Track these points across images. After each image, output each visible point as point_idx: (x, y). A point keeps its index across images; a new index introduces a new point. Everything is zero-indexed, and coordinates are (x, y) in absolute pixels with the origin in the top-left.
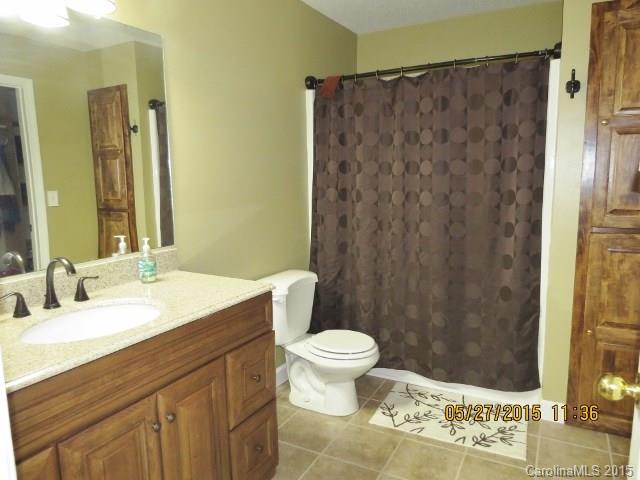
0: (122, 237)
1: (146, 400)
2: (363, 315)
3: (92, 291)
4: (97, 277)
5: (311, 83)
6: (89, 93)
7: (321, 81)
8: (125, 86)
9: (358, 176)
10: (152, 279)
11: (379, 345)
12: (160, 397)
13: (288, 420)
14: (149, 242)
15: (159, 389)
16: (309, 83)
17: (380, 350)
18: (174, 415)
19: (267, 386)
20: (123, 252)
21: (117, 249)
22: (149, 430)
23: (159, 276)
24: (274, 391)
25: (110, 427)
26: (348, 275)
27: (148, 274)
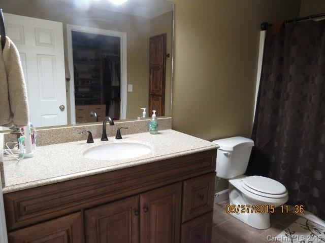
0: (144, 109)
1: (132, 198)
2: (282, 170)
3: (125, 134)
4: (127, 128)
5: (265, 26)
6: (151, 38)
7: (271, 25)
8: (166, 34)
9: (289, 84)
10: (154, 132)
11: (289, 192)
12: (141, 197)
13: (224, 222)
14: (156, 113)
15: (142, 193)
16: (263, 26)
17: (289, 195)
18: (148, 209)
19: (208, 203)
20: (144, 117)
21: (141, 115)
22: (133, 214)
23: (159, 131)
24: (213, 206)
25: (112, 208)
26: (276, 144)
27: (153, 129)
